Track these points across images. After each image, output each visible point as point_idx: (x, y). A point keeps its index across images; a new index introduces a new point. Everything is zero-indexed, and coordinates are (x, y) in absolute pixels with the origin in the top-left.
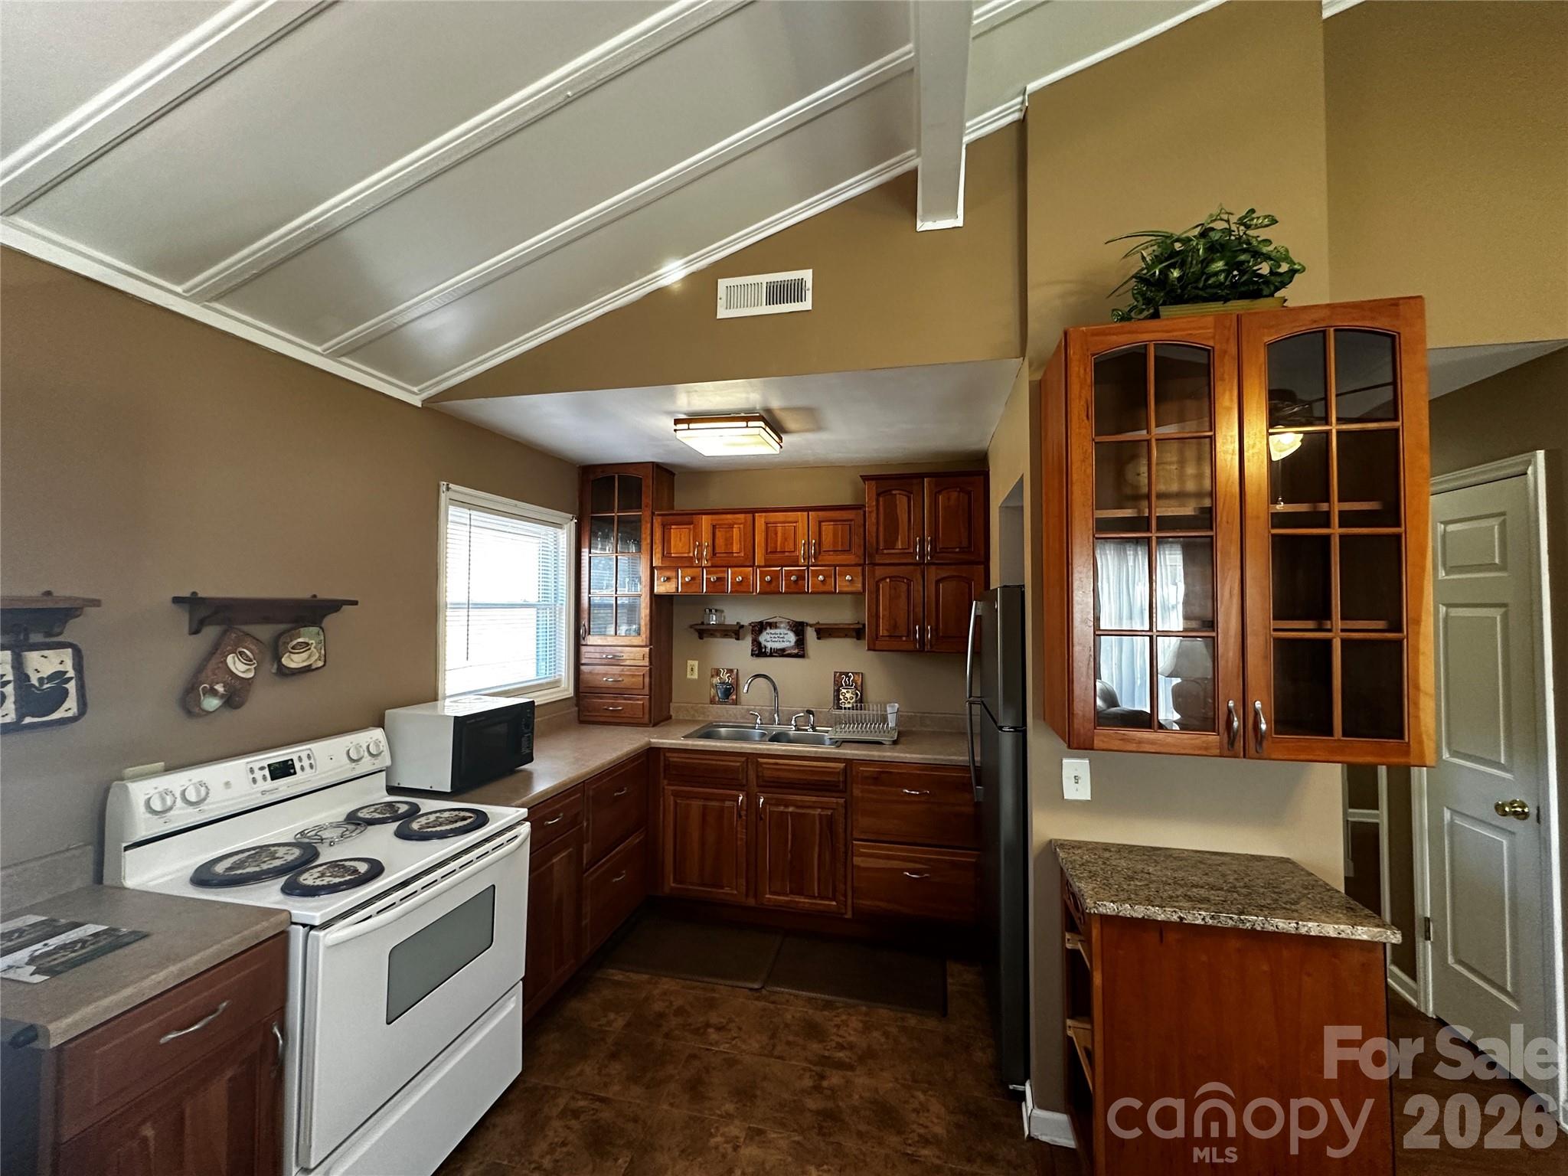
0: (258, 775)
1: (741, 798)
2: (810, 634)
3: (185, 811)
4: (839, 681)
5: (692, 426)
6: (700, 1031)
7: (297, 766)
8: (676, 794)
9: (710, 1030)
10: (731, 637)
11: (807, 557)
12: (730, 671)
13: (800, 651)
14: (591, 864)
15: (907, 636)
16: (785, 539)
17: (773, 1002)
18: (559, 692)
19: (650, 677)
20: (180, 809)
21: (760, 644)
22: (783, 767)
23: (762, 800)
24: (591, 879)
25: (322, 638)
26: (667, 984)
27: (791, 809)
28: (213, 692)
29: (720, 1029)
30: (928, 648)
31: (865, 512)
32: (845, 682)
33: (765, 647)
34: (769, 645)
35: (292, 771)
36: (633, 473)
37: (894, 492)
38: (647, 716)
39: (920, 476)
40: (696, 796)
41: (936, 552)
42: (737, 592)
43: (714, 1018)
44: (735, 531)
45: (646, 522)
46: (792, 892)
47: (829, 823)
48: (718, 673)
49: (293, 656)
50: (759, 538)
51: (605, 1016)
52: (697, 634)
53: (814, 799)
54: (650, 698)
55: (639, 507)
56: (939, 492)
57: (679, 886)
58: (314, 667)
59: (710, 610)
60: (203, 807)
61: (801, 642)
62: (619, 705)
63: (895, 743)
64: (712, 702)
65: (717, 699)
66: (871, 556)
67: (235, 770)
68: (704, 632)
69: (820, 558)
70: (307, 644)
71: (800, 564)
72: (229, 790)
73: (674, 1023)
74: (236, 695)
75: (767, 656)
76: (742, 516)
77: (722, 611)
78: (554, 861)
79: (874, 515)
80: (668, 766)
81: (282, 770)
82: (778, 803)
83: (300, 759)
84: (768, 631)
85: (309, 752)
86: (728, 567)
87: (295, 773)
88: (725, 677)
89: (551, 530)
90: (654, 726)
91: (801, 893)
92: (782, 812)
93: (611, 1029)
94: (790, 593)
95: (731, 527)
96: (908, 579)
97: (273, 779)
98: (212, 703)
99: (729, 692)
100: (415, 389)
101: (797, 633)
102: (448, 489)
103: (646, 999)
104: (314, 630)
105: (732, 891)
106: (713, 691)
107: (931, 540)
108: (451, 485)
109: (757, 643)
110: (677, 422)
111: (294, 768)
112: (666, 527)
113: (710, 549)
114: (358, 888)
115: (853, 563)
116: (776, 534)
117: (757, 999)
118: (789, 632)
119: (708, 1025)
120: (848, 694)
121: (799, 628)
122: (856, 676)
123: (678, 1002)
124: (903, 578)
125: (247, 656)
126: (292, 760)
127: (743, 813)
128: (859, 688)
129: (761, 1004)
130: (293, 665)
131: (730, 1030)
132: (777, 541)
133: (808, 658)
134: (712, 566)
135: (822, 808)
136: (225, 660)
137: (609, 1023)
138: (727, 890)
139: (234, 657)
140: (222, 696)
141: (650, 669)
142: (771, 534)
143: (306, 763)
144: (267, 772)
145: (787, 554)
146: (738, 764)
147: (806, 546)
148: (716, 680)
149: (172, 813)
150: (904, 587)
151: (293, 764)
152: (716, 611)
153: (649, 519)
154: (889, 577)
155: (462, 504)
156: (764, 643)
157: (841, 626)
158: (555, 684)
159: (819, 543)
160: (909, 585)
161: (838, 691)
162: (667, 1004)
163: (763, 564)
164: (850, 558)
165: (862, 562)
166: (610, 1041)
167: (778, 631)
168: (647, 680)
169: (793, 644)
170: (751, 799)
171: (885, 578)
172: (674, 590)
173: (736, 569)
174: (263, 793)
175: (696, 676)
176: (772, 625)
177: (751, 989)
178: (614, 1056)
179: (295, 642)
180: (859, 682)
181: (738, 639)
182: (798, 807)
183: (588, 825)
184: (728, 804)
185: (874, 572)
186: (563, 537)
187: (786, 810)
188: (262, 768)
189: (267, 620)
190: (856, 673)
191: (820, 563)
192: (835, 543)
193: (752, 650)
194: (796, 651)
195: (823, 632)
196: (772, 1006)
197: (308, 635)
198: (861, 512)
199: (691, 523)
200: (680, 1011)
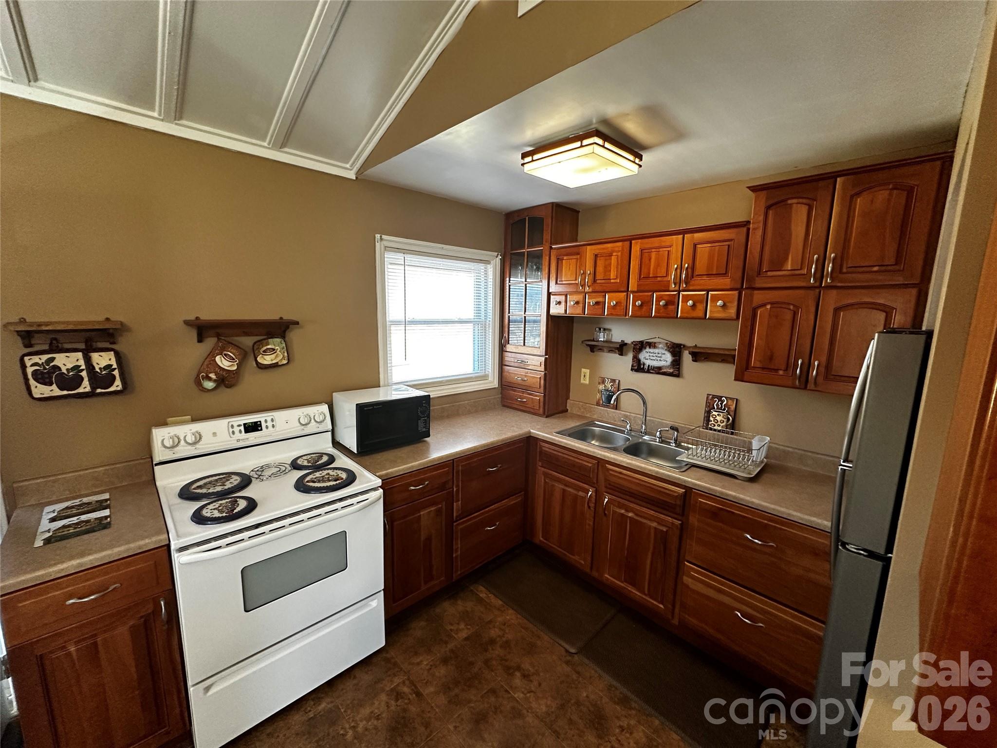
0: (236, 429)
1: (590, 493)
2: (687, 357)
3: (185, 448)
4: (711, 403)
5: (536, 157)
6: (509, 671)
7: (264, 425)
8: (546, 475)
9: (518, 674)
10: (615, 353)
11: (678, 282)
12: (613, 381)
13: (676, 370)
14: (460, 517)
15: (786, 370)
16: (658, 265)
17: (578, 673)
18: (486, 383)
19: (545, 380)
20: (183, 446)
21: (639, 361)
22: (626, 477)
23: (606, 500)
24: (461, 527)
25: (284, 345)
26: (511, 616)
27: (630, 514)
28: (210, 379)
29: (526, 676)
30: (811, 385)
31: (748, 229)
32: (717, 405)
33: (644, 364)
34: (648, 363)
35: (260, 428)
36: (538, 214)
37: (789, 202)
38: (541, 409)
39: (832, 177)
40: (559, 481)
41: (841, 272)
42: (612, 314)
43: (526, 666)
44: (614, 260)
45: (546, 255)
46: (626, 581)
47: (663, 538)
48: (603, 382)
49: (265, 357)
50: (635, 265)
51: (458, 624)
52: (589, 348)
53: (652, 512)
54: (545, 395)
55: (541, 244)
56: (858, 194)
57: (545, 541)
58: (280, 364)
59: (600, 329)
60: (197, 446)
61: (677, 363)
62: (525, 398)
63: (752, 480)
64: (598, 404)
65: (601, 402)
66: (751, 280)
67: (221, 425)
68: (594, 348)
69: (692, 282)
70: (274, 350)
71: (671, 289)
72: (215, 437)
73: (497, 652)
74: (226, 380)
75: (645, 372)
76: (620, 244)
77: (610, 330)
78: (422, 513)
79: (759, 233)
80: (542, 452)
81: (254, 427)
82: (621, 506)
83: (266, 421)
84: (648, 349)
85: (272, 417)
86: (606, 292)
87: (261, 430)
88: (609, 385)
89: (481, 266)
90: (546, 417)
91: (633, 584)
92: (622, 514)
93: (456, 636)
94: (660, 317)
95: (611, 255)
96: (794, 306)
97: (246, 432)
98: (209, 385)
99: (610, 399)
100: (348, 166)
101: (673, 354)
102: (381, 239)
103: (490, 622)
104: (278, 340)
105: (580, 560)
106: (598, 396)
107: (834, 259)
108: (384, 237)
109: (637, 360)
110: (524, 156)
111: (261, 426)
112: (559, 261)
113: (592, 276)
114: (227, 523)
115: (729, 287)
116: (650, 260)
117: (567, 663)
118: (666, 352)
119: (518, 668)
120: (719, 418)
121: (676, 350)
122: (730, 402)
123: (509, 636)
124: (789, 304)
125: (230, 356)
126: (260, 422)
127: (592, 505)
128: (732, 413)
129: (567, 669)
130: (265, 363)
131: (531, 681)
132: (650, 266)
133: (682, 377)
134: (592, 292)
135: (659, 523)
136: (215, 359)
137: (458, 631)
138: (576, 558)
139: (221, 357)
140: (215, 381)
141: (545, 374)
142: (646, 260)
143: (270, 424)
144: (242, 428)
145: (659, 279)
146: (590, 465)
147: (679, 271)
148: (601, 387)
149: (177, 448)
150: (788, 316)
151: (261, 424)
152: (605, 329)
153: (548, 253)
154: (772, 303)
155: (398, 250)
156: (643, 360)
157: (716, 351)
158: (484, 377)
159: (693, 267)
160: (795, 314)
161: (708, 413)
162: (500, 633)
163: (635, 289)
164: (726, 281)
165: (739, 286)
166: (450, 646)
167: (656, 351)
168: (542, 382)
169: (669, 363)
170: (598, 496)
171: (764, 305)
172: (563, 312)
173: (612, 294)
174: (238, 440)
175: (587, 382)
176: (651, 345)
177: (567, 651)
178: (445, 661)
179: (265, 348)
180: (733, 407)
181: (621, 354)
182: (637, 515)
183: (458, 491)
184: (581, 494)
185: (752, 296)
186: (491, 271)
187: (627, 514)
188: (239, 426)
189: (247, 334)
190: (731, 398)
191: (691, 288)
192: (710, 266)
193: (632, 366)
194: (671, 371)
195: (698, 356)
196: (575, 676)
197: (275, 343)
198: (745, 229)
199: (578, 254)
200: (506, 645)
